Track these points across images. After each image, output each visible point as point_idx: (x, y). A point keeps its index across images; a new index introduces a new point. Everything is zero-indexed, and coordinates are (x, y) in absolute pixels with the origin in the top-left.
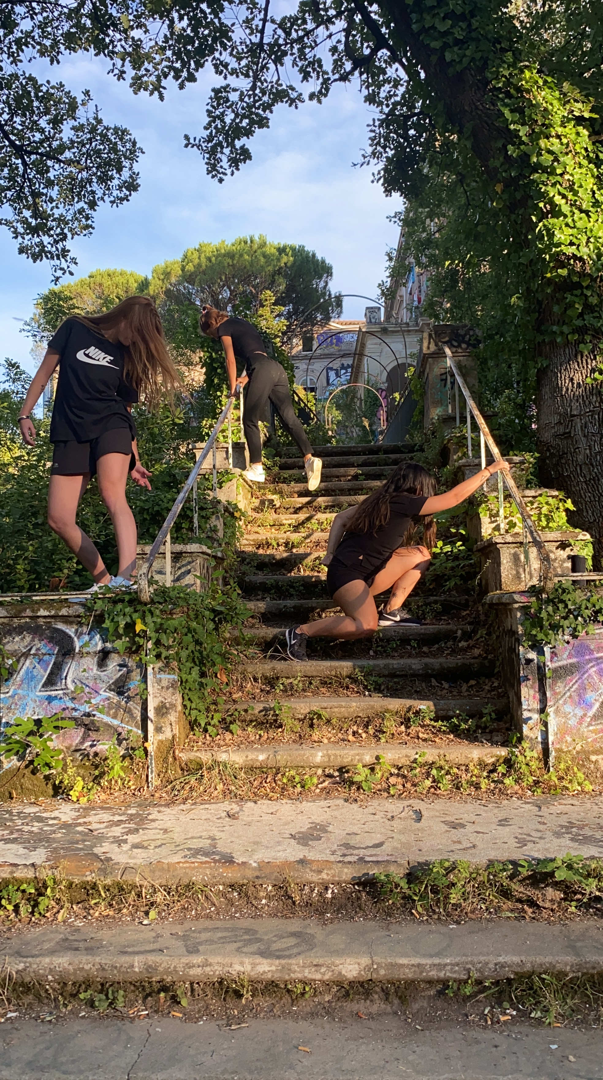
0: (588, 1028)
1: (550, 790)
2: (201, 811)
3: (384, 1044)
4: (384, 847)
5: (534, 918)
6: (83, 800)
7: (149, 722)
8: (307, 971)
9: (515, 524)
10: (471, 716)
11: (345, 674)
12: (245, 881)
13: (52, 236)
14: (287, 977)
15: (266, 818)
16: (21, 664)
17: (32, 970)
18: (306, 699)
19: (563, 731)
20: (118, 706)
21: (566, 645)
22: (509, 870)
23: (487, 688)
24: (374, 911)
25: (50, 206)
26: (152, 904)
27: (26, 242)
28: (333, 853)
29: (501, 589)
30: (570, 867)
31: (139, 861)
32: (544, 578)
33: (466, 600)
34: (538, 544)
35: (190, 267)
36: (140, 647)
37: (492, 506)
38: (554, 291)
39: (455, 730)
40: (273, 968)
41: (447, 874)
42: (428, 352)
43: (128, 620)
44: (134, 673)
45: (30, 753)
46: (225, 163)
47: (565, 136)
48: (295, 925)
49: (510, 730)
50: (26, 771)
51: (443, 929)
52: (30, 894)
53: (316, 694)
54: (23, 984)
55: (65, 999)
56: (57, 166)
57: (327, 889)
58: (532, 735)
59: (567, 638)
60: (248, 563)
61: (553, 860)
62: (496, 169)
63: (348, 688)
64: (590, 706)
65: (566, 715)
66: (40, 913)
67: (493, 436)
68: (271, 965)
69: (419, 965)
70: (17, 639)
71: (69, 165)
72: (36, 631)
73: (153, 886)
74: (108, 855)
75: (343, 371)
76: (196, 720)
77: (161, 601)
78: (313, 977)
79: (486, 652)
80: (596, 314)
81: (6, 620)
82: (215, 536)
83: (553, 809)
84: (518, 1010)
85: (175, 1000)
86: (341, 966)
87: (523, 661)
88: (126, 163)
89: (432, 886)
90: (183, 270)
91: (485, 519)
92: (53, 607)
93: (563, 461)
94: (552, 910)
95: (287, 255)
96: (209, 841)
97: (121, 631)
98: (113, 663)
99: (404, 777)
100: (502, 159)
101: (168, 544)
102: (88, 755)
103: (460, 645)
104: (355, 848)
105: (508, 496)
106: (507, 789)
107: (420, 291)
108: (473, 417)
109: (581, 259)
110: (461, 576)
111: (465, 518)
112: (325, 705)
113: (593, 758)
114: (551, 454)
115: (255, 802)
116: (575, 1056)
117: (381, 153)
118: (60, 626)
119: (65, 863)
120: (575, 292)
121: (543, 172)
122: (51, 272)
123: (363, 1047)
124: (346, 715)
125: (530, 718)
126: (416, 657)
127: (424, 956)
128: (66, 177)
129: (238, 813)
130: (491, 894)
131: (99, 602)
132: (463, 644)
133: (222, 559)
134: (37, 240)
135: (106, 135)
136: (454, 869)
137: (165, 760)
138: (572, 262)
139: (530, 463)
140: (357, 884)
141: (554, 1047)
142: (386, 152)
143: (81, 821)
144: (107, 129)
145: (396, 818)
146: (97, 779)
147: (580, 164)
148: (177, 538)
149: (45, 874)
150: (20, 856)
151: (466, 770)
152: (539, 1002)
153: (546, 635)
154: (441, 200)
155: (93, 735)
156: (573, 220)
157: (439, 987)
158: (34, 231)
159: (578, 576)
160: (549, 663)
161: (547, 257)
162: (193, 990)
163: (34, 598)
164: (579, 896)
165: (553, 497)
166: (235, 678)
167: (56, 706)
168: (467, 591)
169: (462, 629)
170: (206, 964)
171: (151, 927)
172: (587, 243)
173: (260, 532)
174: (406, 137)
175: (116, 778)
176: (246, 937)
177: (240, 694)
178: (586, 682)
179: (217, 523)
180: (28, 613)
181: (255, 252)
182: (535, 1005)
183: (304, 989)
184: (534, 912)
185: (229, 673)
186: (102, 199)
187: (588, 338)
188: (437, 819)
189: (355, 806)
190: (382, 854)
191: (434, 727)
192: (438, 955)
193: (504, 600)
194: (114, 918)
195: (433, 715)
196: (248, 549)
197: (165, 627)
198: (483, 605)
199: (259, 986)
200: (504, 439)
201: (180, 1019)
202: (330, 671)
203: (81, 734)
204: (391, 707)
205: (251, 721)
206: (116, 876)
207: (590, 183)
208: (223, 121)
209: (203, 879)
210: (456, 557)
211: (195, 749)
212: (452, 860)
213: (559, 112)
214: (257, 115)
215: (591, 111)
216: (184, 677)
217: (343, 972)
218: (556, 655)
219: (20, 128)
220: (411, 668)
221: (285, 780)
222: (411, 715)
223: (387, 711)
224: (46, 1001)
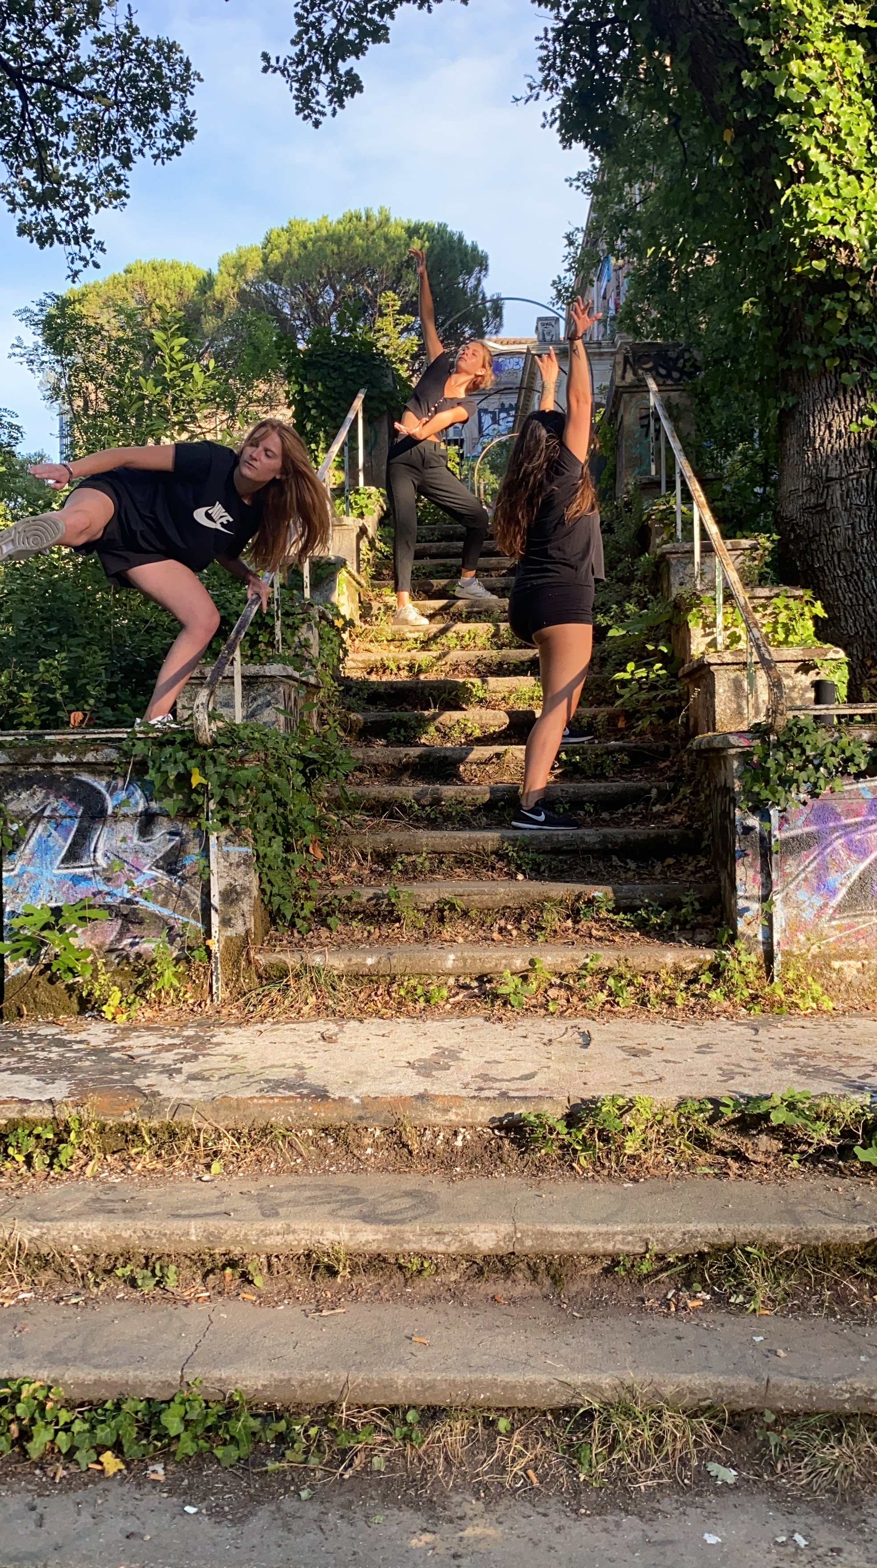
0: (807, 1315)
1: (772, 1006)
2: (287, 1033)
3: (528, 1334)
4: (536, 1078)
5: (740, 1176)
6: (122, 1019)
7: (213, 912)
8: (425, 1240)
9: (739, 638)
10: (666, 906)
11: (489, 848)
12: (344, 1123)
13: (67, 208)
14: (398, 1249)
15: (374, 1041)
16: (30, 831)
17: (50, 1237)
18: (435, 884)
19: (795, 926)
20: (169, 890)
21: (801, 807)
22: (708, 1110)
23: (690, 868)
24: (521, 1164)
25: (63, 162)
26: (216, 1153)
27: (28, 218)
28: (466, 1086)
29: (714, 730)
30: (792, 1107)
31: (197, 1096)
32: (773, 712)
33: (666, 746)
34: (767, 664)
35: (275, 257)
36: (198, 808)
37: (707, 612)
38: (806, 294)
39: (642, 926)
40: (380, 1237)
41: (621, 1115)
42: (623, 384)
43: (181, 769)
44: (191, 845)
45: (46, 953)
46: (323, 97)
47: (829, 56)
48: (411, 1181)
49: (721, 926)
50: (40, 979)
51: (613, 1188)
52: (47, 1140)
53: (448, 876)
54: (39, 1257)
55: (97, 1276)
56: (72, 101)
57: (456, 1134)
58: (750, 932)
59: (802, 796)
60: (354, 695)
61: (767, 1098)
62: (723, 106)
63: (493, 868)
64: (834, 892)
65: (798, 905)
66: (61, 1166)
67: (713, 510)
68: (377, 1232)
69: (578, 1234)
70: (24, 795)
71: (90, 98)
72: (51, 784)
73: (217, 1129)
74: (155, 1089)
75: (503, 415)
76: (279, 909)
77: (228, 743)
78: (435, 1249)
79: (691, 818)
80: (867, 329)
81: (7, 769)
82: (306, 654)
83: (775, 1033)
84: (714, 1293)
85: (246, 1278)
86: (472, 1235)
87: (739, 829)
88: (175, 96)
89: (601, 1131)
90: (265, 261)
91: (696, 630)
92: (75, 751)
93: (814, 546)
94: (766, 1165)
95: (421, 238)
96: (295, 1071)
97: (171, 786)
98: (160, 833)
99: (569, 988)
100: (733, 91)
101: (237, 663)
102: (127, 957)
103: (655, 809)
104: (497, 1080)
105: (729, 597)
106: (711, 1005)
107: (618, 294)
108: (684, 483)
109: (847, 245)
110: (660, 713)
111: (668, 629)
112: (460, 890)
113: (836, 964)
114: (797, 536)
115: (361, 1021)
116: (785, 1350)
117: (556, 82)
118: (85, 777)
119: (94, 1098)
120: (837, 295)
121: (794, 112)
122: (66, 263)
123: (500, 1339)
124: (490, 905)
125: (747, 909)
126: (591, 827)
127: (586, 1222)
128: (86, 119)
129: (336, 1035)
130: (680, 1142)
131: (140, 745)
132: (657, 808)
133: (317, 687)
134: (46, 215)
135: (145, 52)
136: (631, 1108)
137: (236, 963)
138: (833, 248)
139: (766, 549)
140: (498, 1128)
141: (758, 1339)
142: (563, 80)
143: (118, 1045)
144: (146, 42)
145: (554, 1043)
146: (140, 991)
147: (850, 98)
148: (252, 656)
149: (67, 1114)
150: (33, 1089)
151: (656, 980)
152: (743, 1284)
153: (774, 793)
154: (645, 155)
155: (135, 929)
156: (837, 186)
157: (607, 1262)
158: (40, 200)
159: (821, 710)
160: (776, 832)
161: (797, 241)
162: (270, 1266)
163: (47, 738)
164: (803, 1147)
165: (795, 598)
166: (334, 853)
167: (83, 890)
168: (667, 735)
169: (658, 788)
170: (288, 1231)
171: (213, 1184)
172: (856, 221)
173: (373, 649)
174: (594, 56)
175: (167, 987)
176: (344, 1197)
177: (342, 875)
178: (828, 858)
179: (310, 635)
180: (39, 758)
181: (373, 233)
182: (736, 1286)
183: (422, 1265)
184: (741, 1168)
185: (325, 846)
186: (141, 151)
187: (854, 364)
188: (612, 1044)
189: (499, 1026)
190: (532, 1088)
191: (613, 921)
192: (603, 1221)
193: (715, 744)
194: (163, 1172)
195: (611, 905)
196: (355, 674)
197: (233, 779)
198: (690, 752)
199: (361, 1261)
200: (730, 514)
201: (253, 1303)
202: (469, 845)
203: (117, 928)
204: (553, 894)
205: (357, 913)
206: (165, 1117)
207: (863, 129)
208: (319, 31)
209: (286, 1121)
210: (653, 687)
211: (278, 949)
212: (629, 1096)
213: (821, 18)
214: (371, 22)
215: (869, 18)
216: (262, 850)
217: (475, 1243)
218: (787, 821)
219: (16, 40)
220: (583, 842)
221: (402, 993)
222: (581, 904)
223: (548, 899)
224: (70, 1279)
